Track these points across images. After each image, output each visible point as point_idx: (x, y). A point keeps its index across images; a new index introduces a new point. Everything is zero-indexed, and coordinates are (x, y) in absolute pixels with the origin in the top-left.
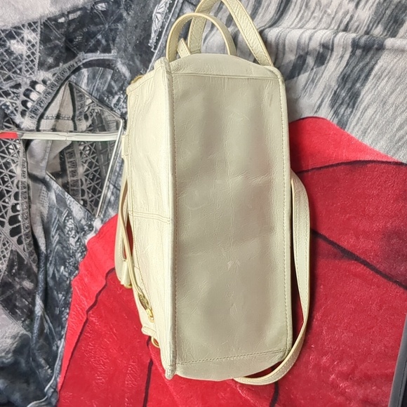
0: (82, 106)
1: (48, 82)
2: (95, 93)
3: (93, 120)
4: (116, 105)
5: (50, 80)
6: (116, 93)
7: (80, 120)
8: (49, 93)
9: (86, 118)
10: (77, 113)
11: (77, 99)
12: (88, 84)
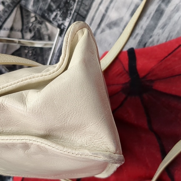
0: (28, 22)
1: (6, 4)
2: (38, 12)
3: (35, 33)
4: (54, 19)
5: (7, 2)
6: (54, 11)
7: (26, 32)
8: (6, 12)
9: (30, 31)
10: (25, 27)
11: (25, 17)
12: (33, 6)
